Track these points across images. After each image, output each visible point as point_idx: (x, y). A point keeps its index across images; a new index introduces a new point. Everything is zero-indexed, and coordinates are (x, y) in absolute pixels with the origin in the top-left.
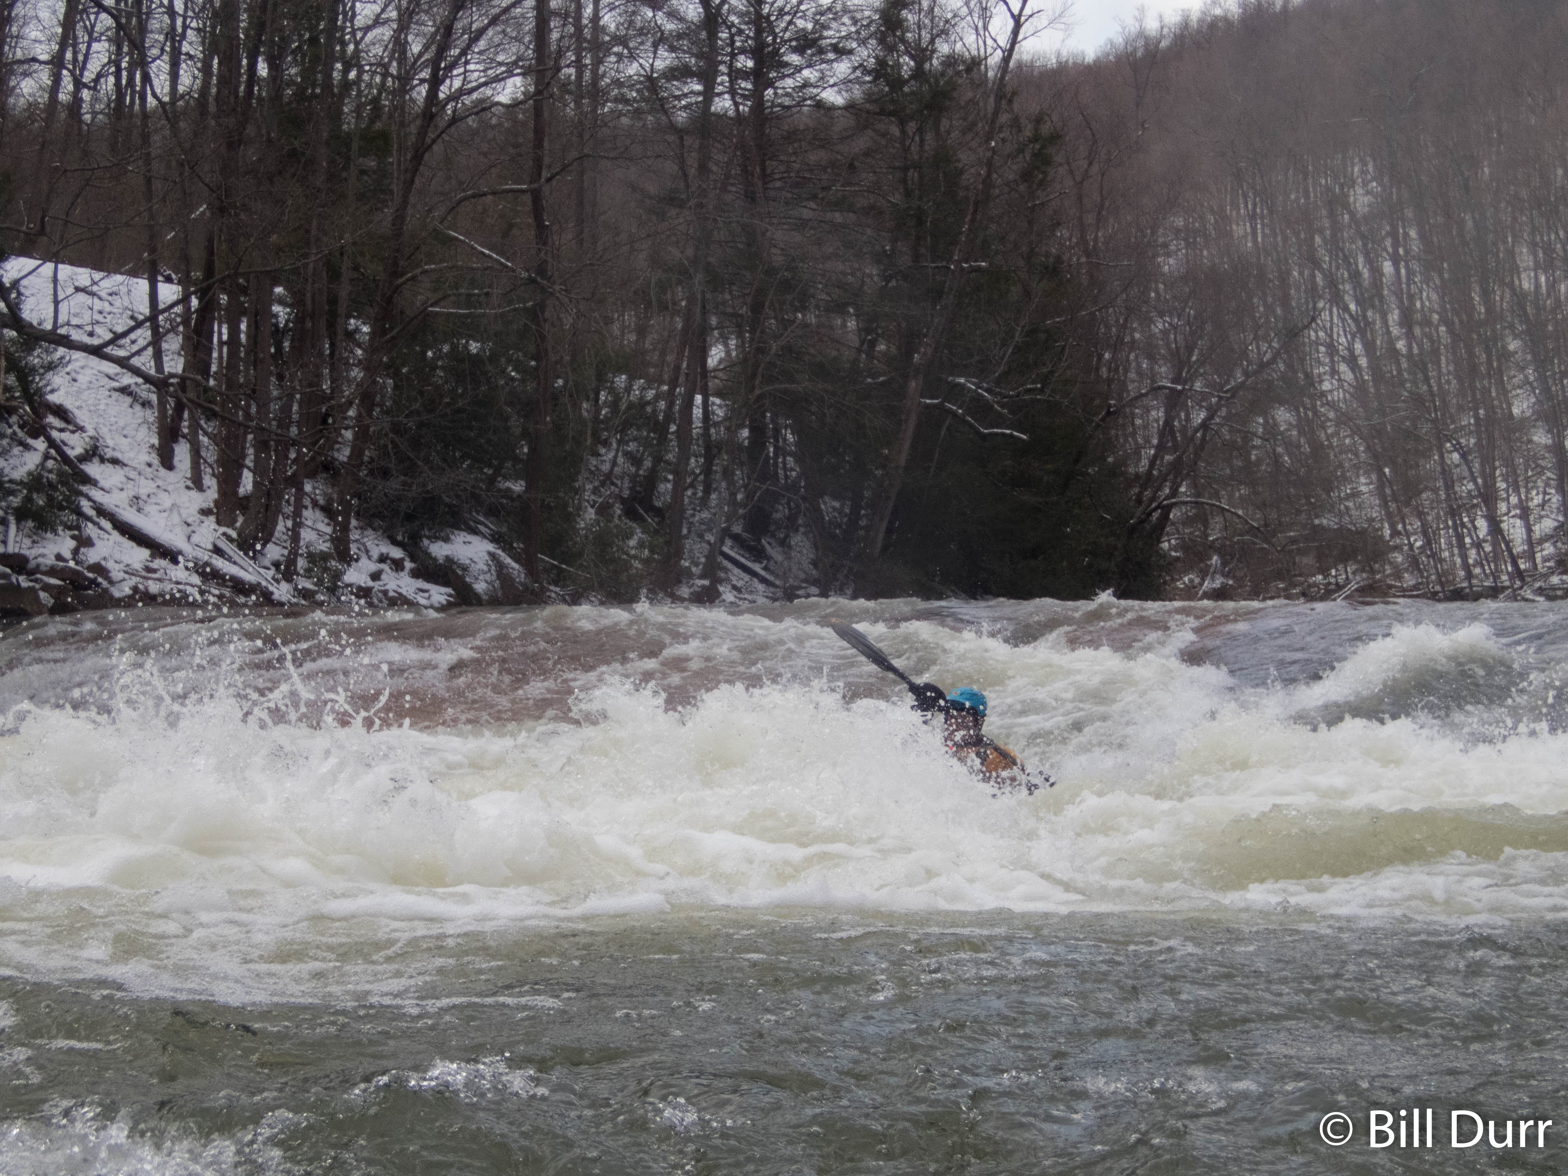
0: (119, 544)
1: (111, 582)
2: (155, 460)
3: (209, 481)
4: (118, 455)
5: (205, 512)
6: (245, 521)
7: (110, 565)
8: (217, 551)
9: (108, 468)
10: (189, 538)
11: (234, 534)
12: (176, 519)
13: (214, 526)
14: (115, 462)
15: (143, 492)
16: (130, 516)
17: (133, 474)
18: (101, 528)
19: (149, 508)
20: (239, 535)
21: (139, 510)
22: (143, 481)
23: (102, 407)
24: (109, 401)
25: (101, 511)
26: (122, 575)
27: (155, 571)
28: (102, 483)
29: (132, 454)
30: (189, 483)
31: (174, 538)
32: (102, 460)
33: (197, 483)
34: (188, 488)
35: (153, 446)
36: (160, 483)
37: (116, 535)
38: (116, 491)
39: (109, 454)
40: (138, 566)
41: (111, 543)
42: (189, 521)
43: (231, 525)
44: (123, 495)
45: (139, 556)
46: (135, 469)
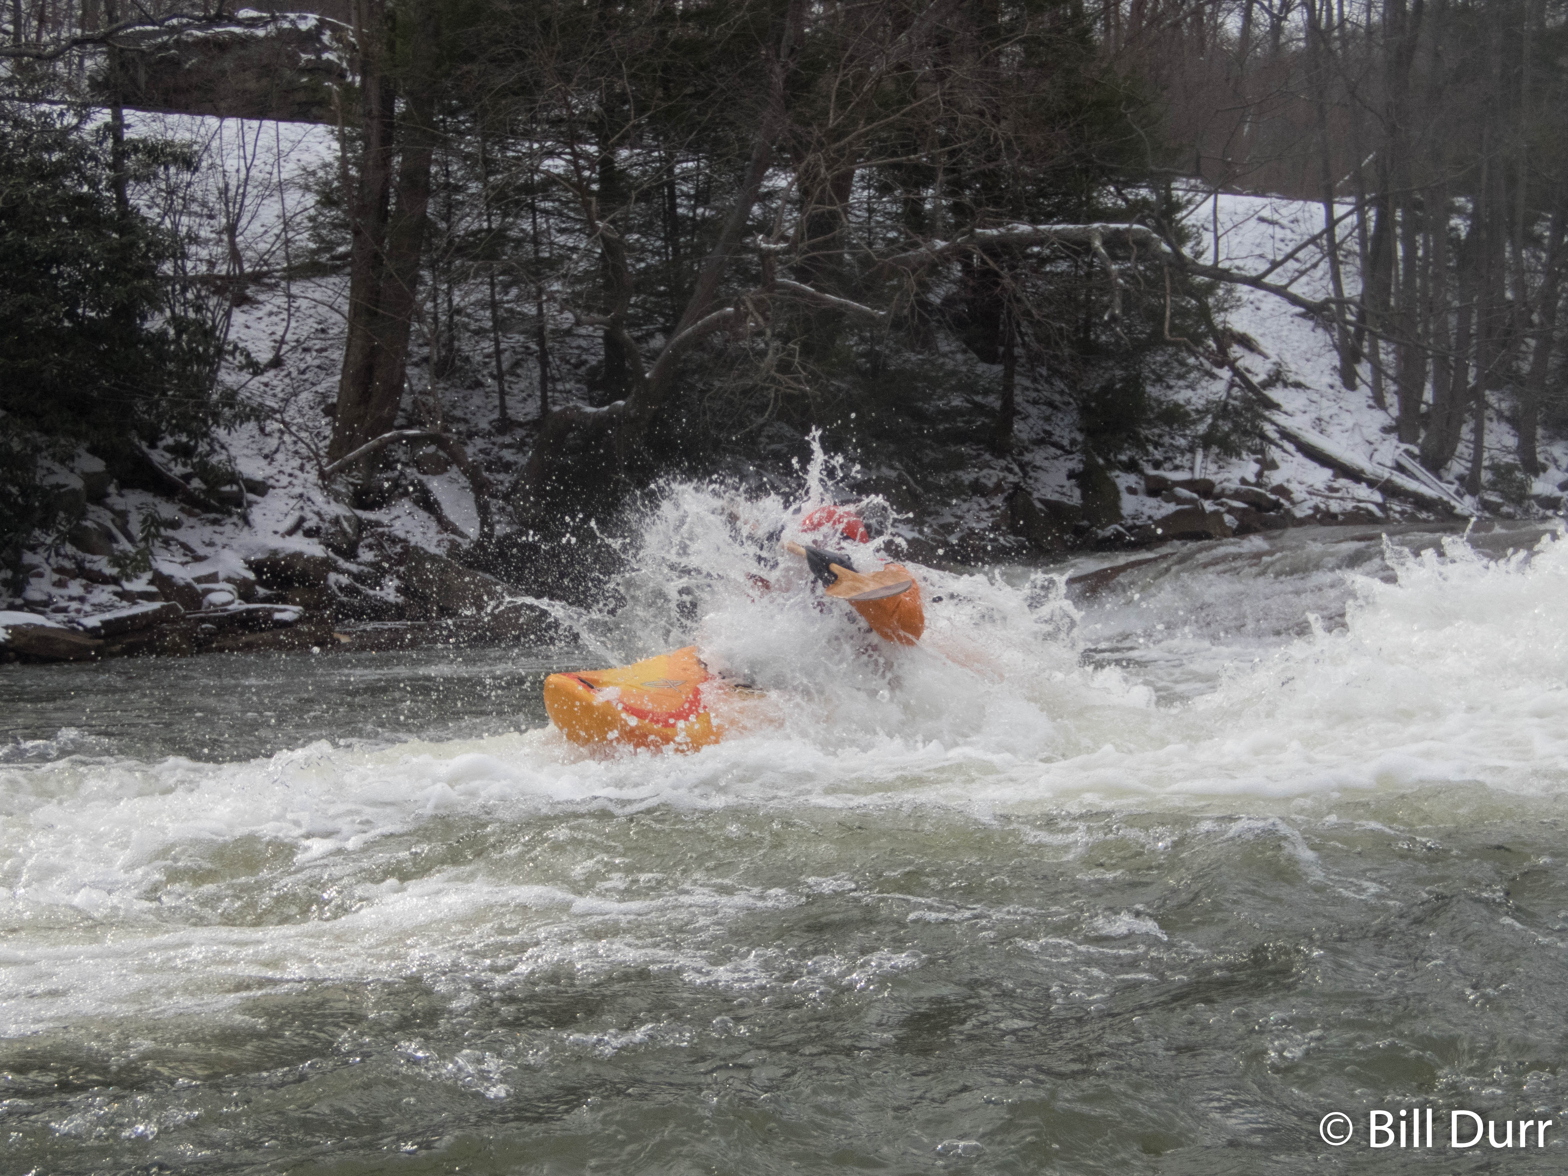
0: (1303, 466)
1: (1293, 503)
2: (1337, 381)
3: (1391, 399)
4: (1301, 379)
5: (1386, 430)
6: (1427, 437)
7: (1293, 486)
8: (1400, 468)
9: (1292, 392)
10: (1372, 456)
11: (1416, 451)
12: (1358, 439)
13: (1395, 442)
14: (1298, 385)
15: (1325, 414)
16: (1313, 438)
17: (1315, 397)
18: (1285, 451)
19: (1333, 429)
20: (1422, 450)
21: (1321, 432)
22: (1325, 403)
23: (1285, 333)
24: (1292, 326)
25: (1285, 434)
26: (1305, 495)
27: (1337, 490)
28: (1286, 407)
29: (1314, 377)
30: (1371, 402)
31: (1357, 458)
32: (1286, 385)
33: (1379, 402)
34: (1370, 407)
35: (1334, 368)
36: (1342, 404)
37: (1299, 457)
38: (1299, 414)
39: (1292, 378)
40: (1320, 486)
41: (1295, 465)
42: (1372, 439)
43: (1413, 441)
44: (1306, 417)
45: (1321, 476)
46: (1317, 391)
